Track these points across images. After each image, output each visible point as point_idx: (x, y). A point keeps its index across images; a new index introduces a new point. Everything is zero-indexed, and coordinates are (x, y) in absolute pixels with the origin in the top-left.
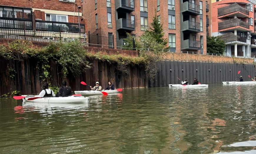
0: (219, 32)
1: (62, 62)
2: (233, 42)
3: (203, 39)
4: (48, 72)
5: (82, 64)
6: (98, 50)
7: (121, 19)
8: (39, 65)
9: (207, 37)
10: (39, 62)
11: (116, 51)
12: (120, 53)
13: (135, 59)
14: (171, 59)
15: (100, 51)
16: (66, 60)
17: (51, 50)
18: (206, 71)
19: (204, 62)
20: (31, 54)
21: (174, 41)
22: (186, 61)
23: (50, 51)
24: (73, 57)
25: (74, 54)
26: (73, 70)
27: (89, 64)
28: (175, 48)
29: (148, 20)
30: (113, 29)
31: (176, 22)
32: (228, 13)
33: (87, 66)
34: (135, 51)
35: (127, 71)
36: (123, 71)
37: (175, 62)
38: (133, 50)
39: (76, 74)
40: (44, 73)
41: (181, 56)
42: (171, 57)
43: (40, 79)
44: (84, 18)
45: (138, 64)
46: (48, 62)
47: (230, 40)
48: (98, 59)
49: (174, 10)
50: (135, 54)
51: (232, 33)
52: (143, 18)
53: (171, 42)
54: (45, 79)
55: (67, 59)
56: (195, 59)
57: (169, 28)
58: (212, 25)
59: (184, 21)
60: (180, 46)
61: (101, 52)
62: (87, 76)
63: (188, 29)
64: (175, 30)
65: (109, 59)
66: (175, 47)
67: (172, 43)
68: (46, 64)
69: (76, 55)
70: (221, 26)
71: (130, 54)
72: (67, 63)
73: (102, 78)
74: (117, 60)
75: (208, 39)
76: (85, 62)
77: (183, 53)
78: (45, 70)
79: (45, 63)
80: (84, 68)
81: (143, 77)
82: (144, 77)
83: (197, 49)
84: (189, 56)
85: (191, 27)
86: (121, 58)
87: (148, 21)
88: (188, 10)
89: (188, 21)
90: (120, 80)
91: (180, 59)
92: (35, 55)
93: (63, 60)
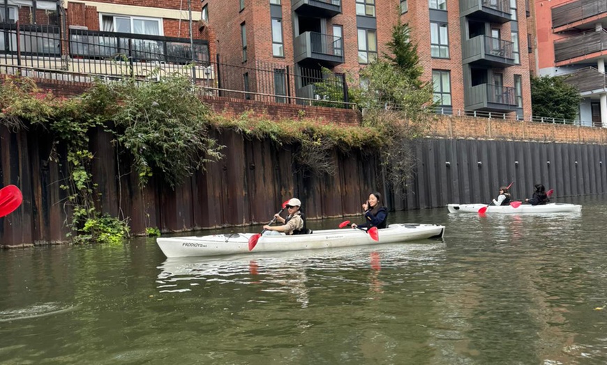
0: (557, 67)
1: (132, 140)
2: (595, 92)
3: (521, 85)
4: (85, 173)
5: (196, 145)
6: (243, 107)
7: (308, 34)
8: (58, 151)
9: (531, 79)
10: (58, 142)
11: (296, 111)
12: (308, 115)
13: (351, 132)
14: (447, 133)
15: (249, 110)
16: (144, 136)
17: (100, 104)
18: (541, 164)
19: (533, 141)
20: (30, 118)
21: (446, 89)
22: (487, 137)
23: (96, 109)
24: (167, 125)
25: (170, 117)
26: (167, 164)
27: (216, 146)
28: (451, 106)
29: (378, 37)
30: (287, 59)
31: (450, 41)
32: (581, 18)
33: (210, 152)
34: (350, 110)
35: (331, 167)
36: (318, 166)
37: (458, 140)
38: (345, 108)
39: (177, 176)
40: (73, 176)
41: (474, 126)
42: (448, 129)
43: (63, 194)
44: (207, 26)
45: (358, 148)
46: (88, 140)
47: (588, 85)
48: (244, 132)
49: (445, 9)
50: (349, 119)
51: (592, 70)
52: (364, 31)
53: (440, 91)
54: (76, 195)
55: (146, 132)
56: (511, 134)
57: (432, 55)
58: (539, 51)
59: (470, 38)
60: (463, 100)
61: (252, 111)
62: (209, 181)
63: (483, 57)
64: (448, 61)
65: (276, 131)
66: (450, 104)
67: (442, 93)
68: (82, 149)
69: (174, 120)
70: (562, 51)
71: (337, 119)
72: (147, 142)
73: (256, 186)
74: (298, 135)
75: (535, 82)
76: (201, 141)
77: (478, 118)
78: (77, 166)
79: (77, 145)
80: (201, 158)
81: (374, 183)
82: (376, 182)
83: (509, 108)
84: (494, 126)
85: (491, 53)
86: (312, 130)
87: (378, 39)
88: (481, 9)
89: (482, 37)
90: (308, 193)
91: (470, 133)
92: (43, 120)
93: (133, 134)
